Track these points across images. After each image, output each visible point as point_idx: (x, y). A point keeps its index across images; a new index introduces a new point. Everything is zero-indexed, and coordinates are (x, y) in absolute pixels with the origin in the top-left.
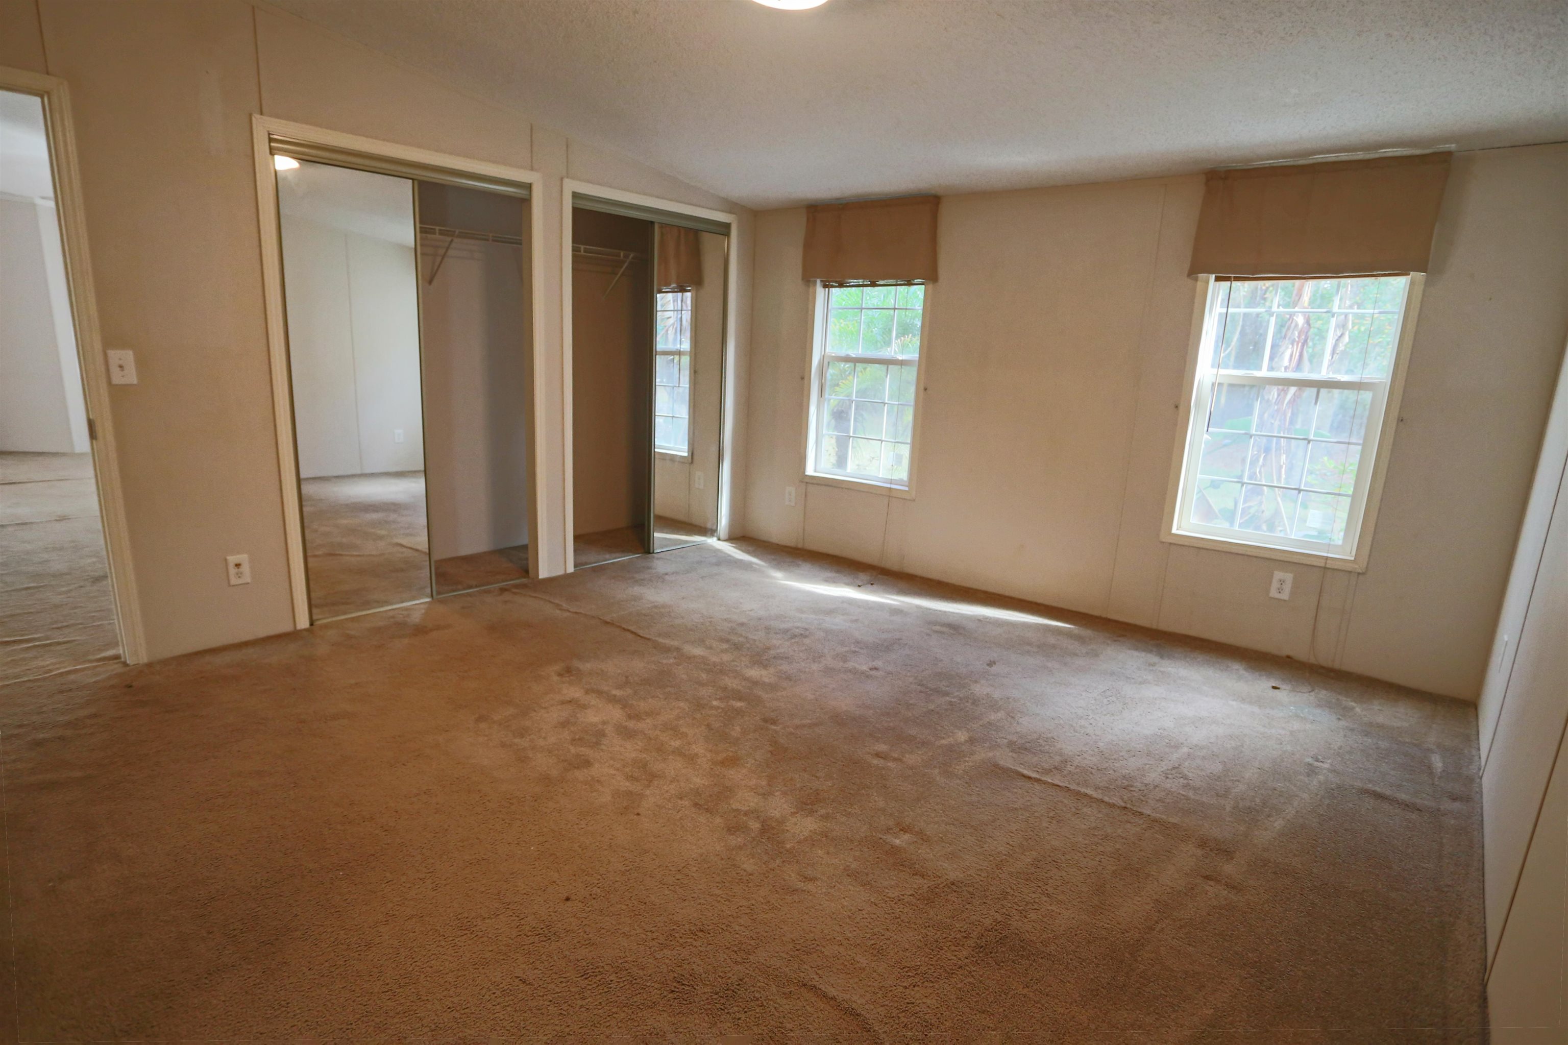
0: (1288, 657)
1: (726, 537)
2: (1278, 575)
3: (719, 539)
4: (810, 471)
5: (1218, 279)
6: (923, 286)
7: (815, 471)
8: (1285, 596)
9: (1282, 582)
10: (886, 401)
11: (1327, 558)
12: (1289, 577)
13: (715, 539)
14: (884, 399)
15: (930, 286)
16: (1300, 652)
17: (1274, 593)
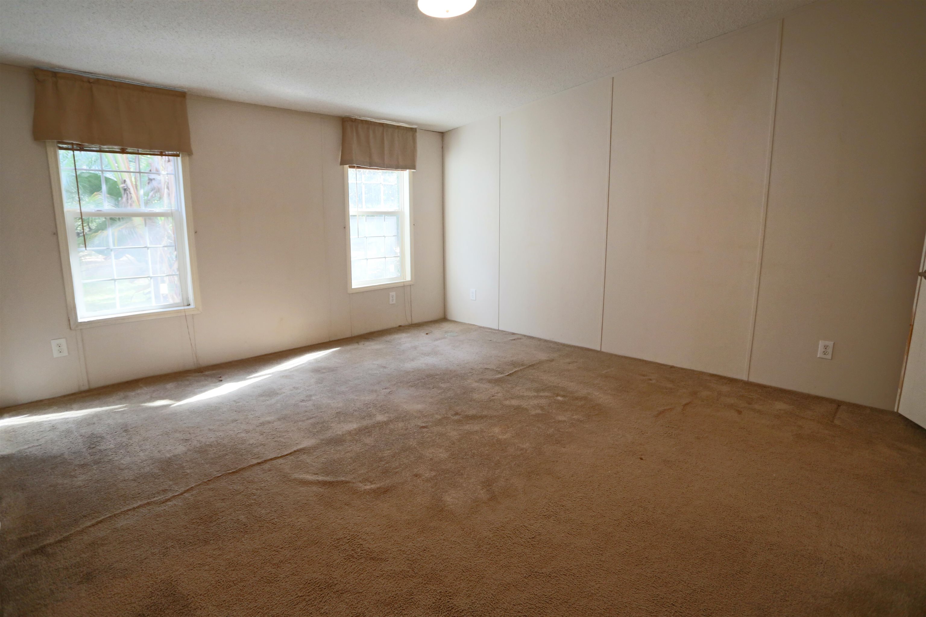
4: (79, 319)
5: (350, 167)
9: (392, 297)
12: (394, 294)
14: (147, 245)
16: (404, 323)
17: (391, 302)
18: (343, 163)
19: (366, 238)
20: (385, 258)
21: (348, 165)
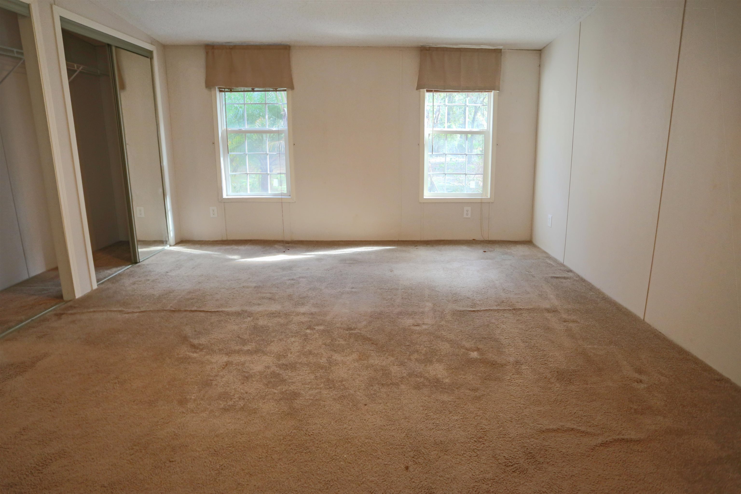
0: (474, 240)
1: (174, 243)
2: (466, 208)
3: (170, 246)
4: (225, 196)
5: (428, 91)
6: (286, 92)
7: (227, 195)
8: (469, 216)
9: (467, 211)
10: (268, 153)
11: (481, 199)
12: (469, 208)
13: (168, 246)
14: (266, 152)
15: (290, 92)
16: (478, 237)
17: (465, 216)
18: (419, 87)
19: (445, 155)
20: (466, 174)
21: (425, 90)
